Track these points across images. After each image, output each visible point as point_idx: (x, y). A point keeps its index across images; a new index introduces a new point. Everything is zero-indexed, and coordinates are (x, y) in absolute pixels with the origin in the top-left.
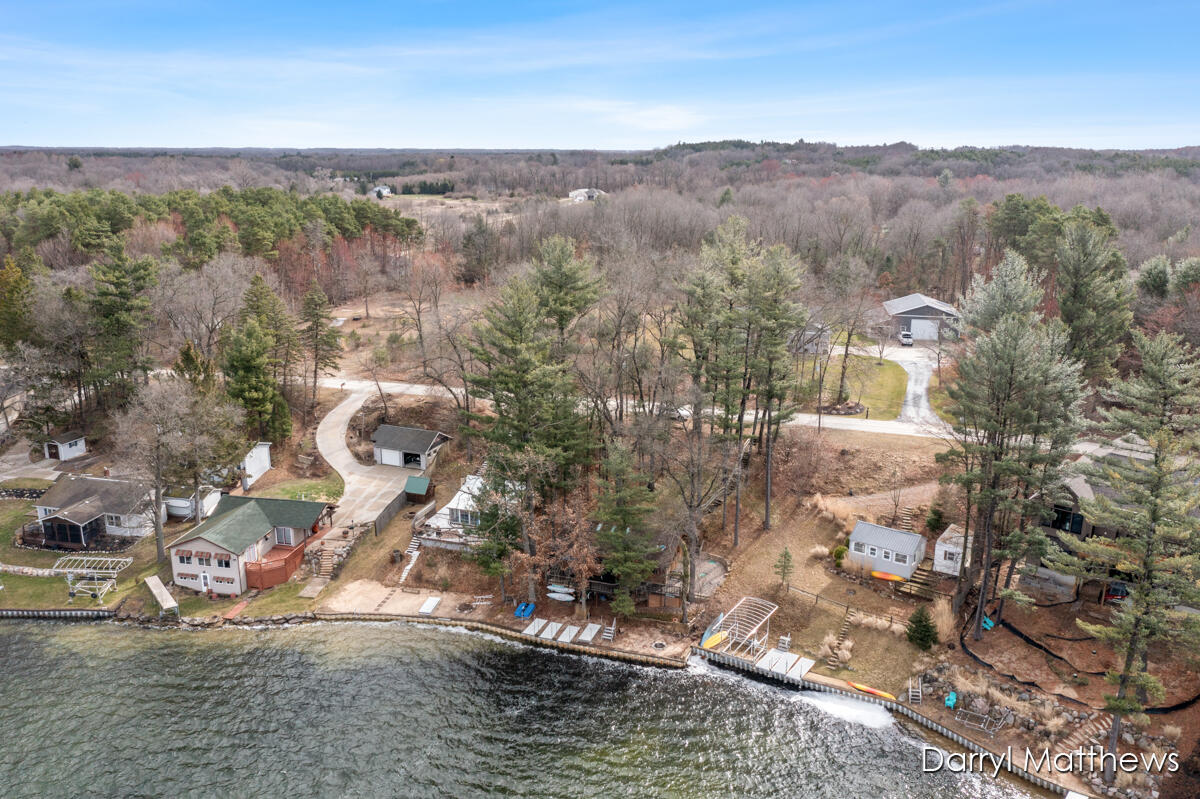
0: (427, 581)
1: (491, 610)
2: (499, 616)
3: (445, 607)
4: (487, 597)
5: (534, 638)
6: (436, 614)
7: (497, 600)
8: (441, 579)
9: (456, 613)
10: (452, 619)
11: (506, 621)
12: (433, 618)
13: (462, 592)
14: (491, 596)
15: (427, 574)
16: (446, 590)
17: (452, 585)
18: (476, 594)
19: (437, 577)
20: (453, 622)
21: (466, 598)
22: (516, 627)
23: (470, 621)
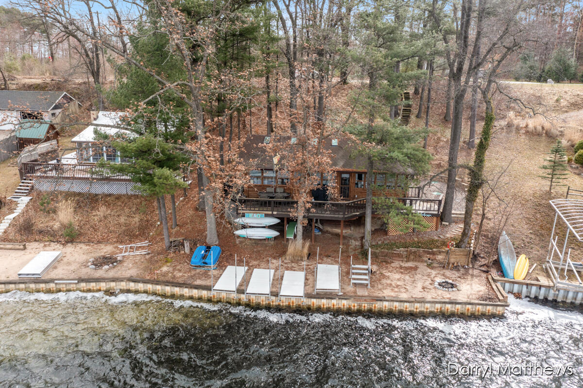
0: (41, 232)
1: (150, 261)
2: (165, 269)
3: (69, 264)
4: (139, 245)
5: (234, 296)
6: (52, 275)
7: (156, 247)
8: (63, 226)
9: (90, 271)
10: (81, 280)
11: (178, 274)
12: (46, 282)
13: (99, 242)
14: (145, 243)
15: (41, 222)
16: (72, 242)
17: (80, 234)
18: (121, 243)
19: (57, 226)
20: (83, 285)
21: (106, 250)
22: (198, 282)
23: (114, 280)
